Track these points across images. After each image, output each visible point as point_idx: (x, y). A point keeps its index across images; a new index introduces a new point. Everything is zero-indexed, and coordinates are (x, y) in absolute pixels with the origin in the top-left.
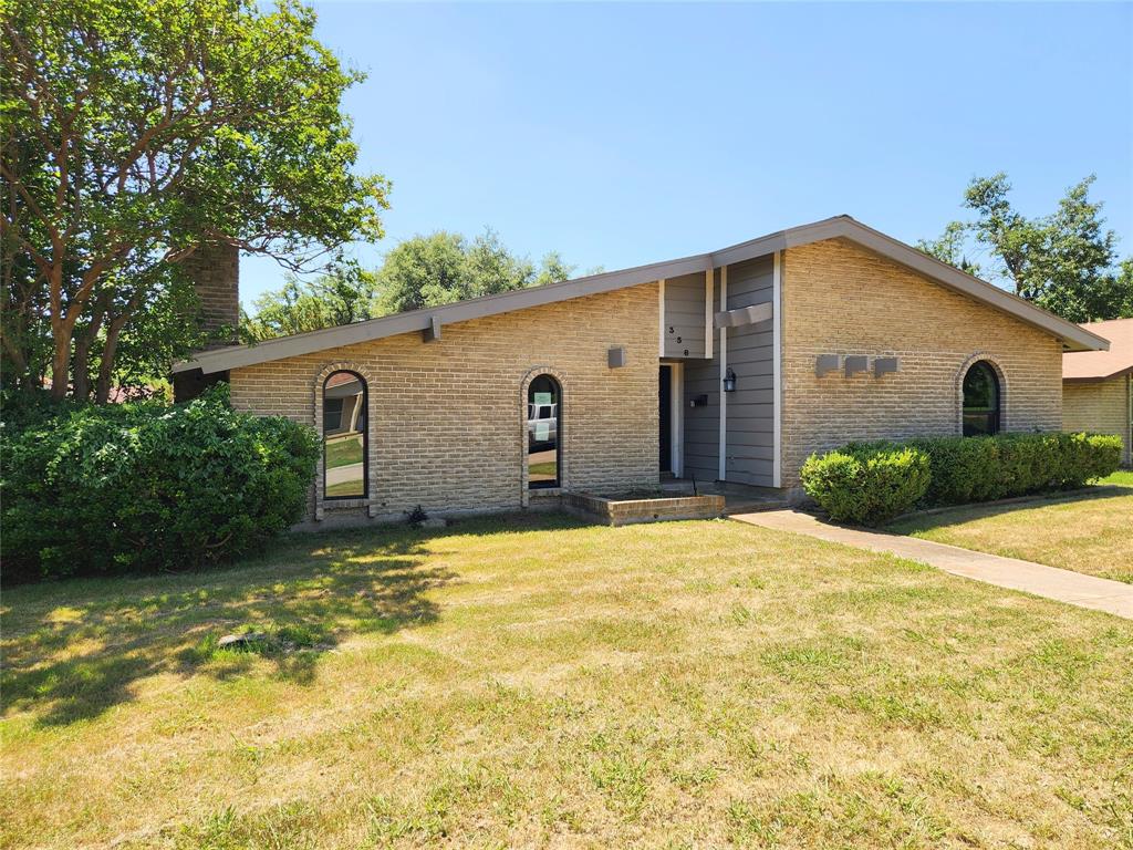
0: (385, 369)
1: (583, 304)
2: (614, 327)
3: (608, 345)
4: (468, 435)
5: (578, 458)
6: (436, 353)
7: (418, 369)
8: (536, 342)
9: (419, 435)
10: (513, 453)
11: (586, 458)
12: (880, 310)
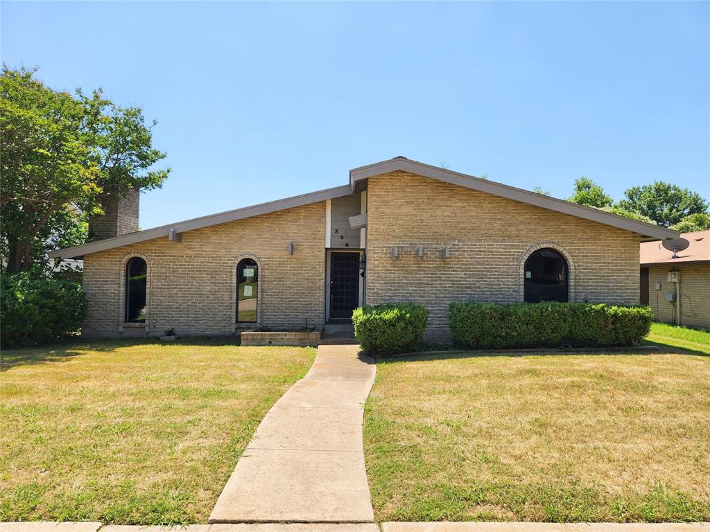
0: (158, 256)
1: (274, 218)
2: (294, 230)
3: (289, 241)
4: (202, 291)
5: (269, 306)
6: (185, 247)
7: (175, 256)
8: (244, 240)
9: (175, 291)
10: (228, 302)
11: (274, 307)
12: (448, 216)
